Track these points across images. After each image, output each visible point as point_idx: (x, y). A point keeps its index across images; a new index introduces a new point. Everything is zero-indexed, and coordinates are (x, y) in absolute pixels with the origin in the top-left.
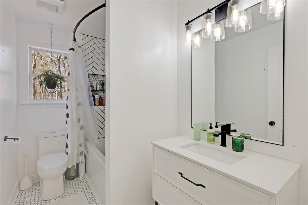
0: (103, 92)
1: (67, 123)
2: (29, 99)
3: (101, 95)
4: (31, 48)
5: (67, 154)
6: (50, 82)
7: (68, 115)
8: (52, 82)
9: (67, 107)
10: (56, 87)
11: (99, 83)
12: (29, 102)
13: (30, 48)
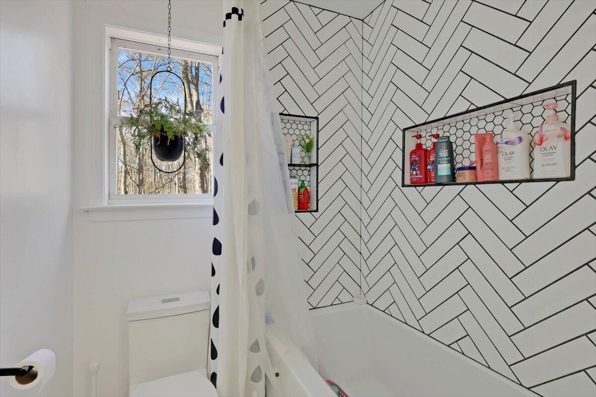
0: (308, 168)
1: (213, 273)
2: (106, 193)
3: (303, 178)
4: (114, 38)
5: (213, 378)
6: (164, 138)
7: (217, 248)
8: (170, 136)
9: (216, 220)
10: (183, 154)
11: (297, 143)
12: (105, 203)
13: (111, 38)
